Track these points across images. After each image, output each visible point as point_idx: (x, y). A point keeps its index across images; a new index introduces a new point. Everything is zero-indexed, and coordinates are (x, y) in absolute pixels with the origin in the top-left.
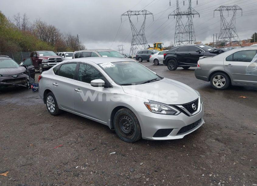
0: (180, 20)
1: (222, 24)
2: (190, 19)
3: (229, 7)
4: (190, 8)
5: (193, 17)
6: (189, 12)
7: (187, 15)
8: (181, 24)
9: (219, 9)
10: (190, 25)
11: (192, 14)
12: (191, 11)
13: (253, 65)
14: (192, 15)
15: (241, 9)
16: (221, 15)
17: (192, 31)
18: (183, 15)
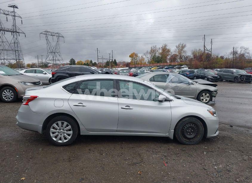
0: (3, 36)
1: (48, 47)
2: (15, 37)
3: (53, 33)
4: (14, 25)
5: (18, 35)
6: (14, 29)
7: (12, 32)
8: (4, 40)
9: (44, 33)
10: (16, 43)
11: (17, 32)
12: (16, 29)
13: (168, 85)
14: (18, 34)
15: (63, 37)
16: (47, 39)
17: (19, 49)
18: (7, 31)
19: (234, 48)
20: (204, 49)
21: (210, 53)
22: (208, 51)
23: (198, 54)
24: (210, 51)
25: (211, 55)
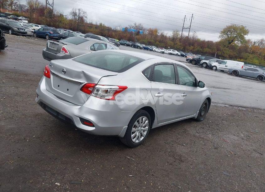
19: (79, 10)
20: (46, 2)
21: (51, 8)
22: (50, 5)
23: (34, 6)
24: (51, 6)
25: (52, 11)
